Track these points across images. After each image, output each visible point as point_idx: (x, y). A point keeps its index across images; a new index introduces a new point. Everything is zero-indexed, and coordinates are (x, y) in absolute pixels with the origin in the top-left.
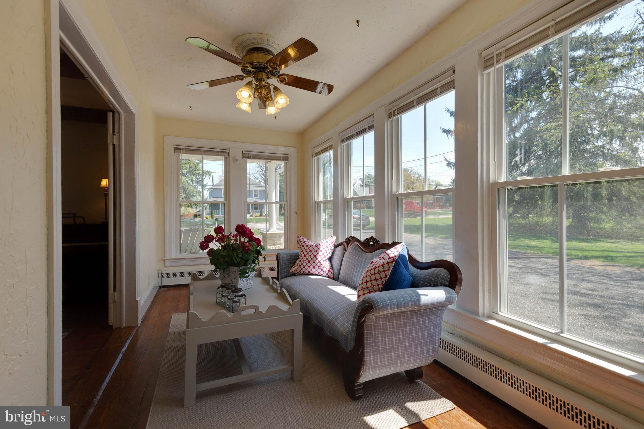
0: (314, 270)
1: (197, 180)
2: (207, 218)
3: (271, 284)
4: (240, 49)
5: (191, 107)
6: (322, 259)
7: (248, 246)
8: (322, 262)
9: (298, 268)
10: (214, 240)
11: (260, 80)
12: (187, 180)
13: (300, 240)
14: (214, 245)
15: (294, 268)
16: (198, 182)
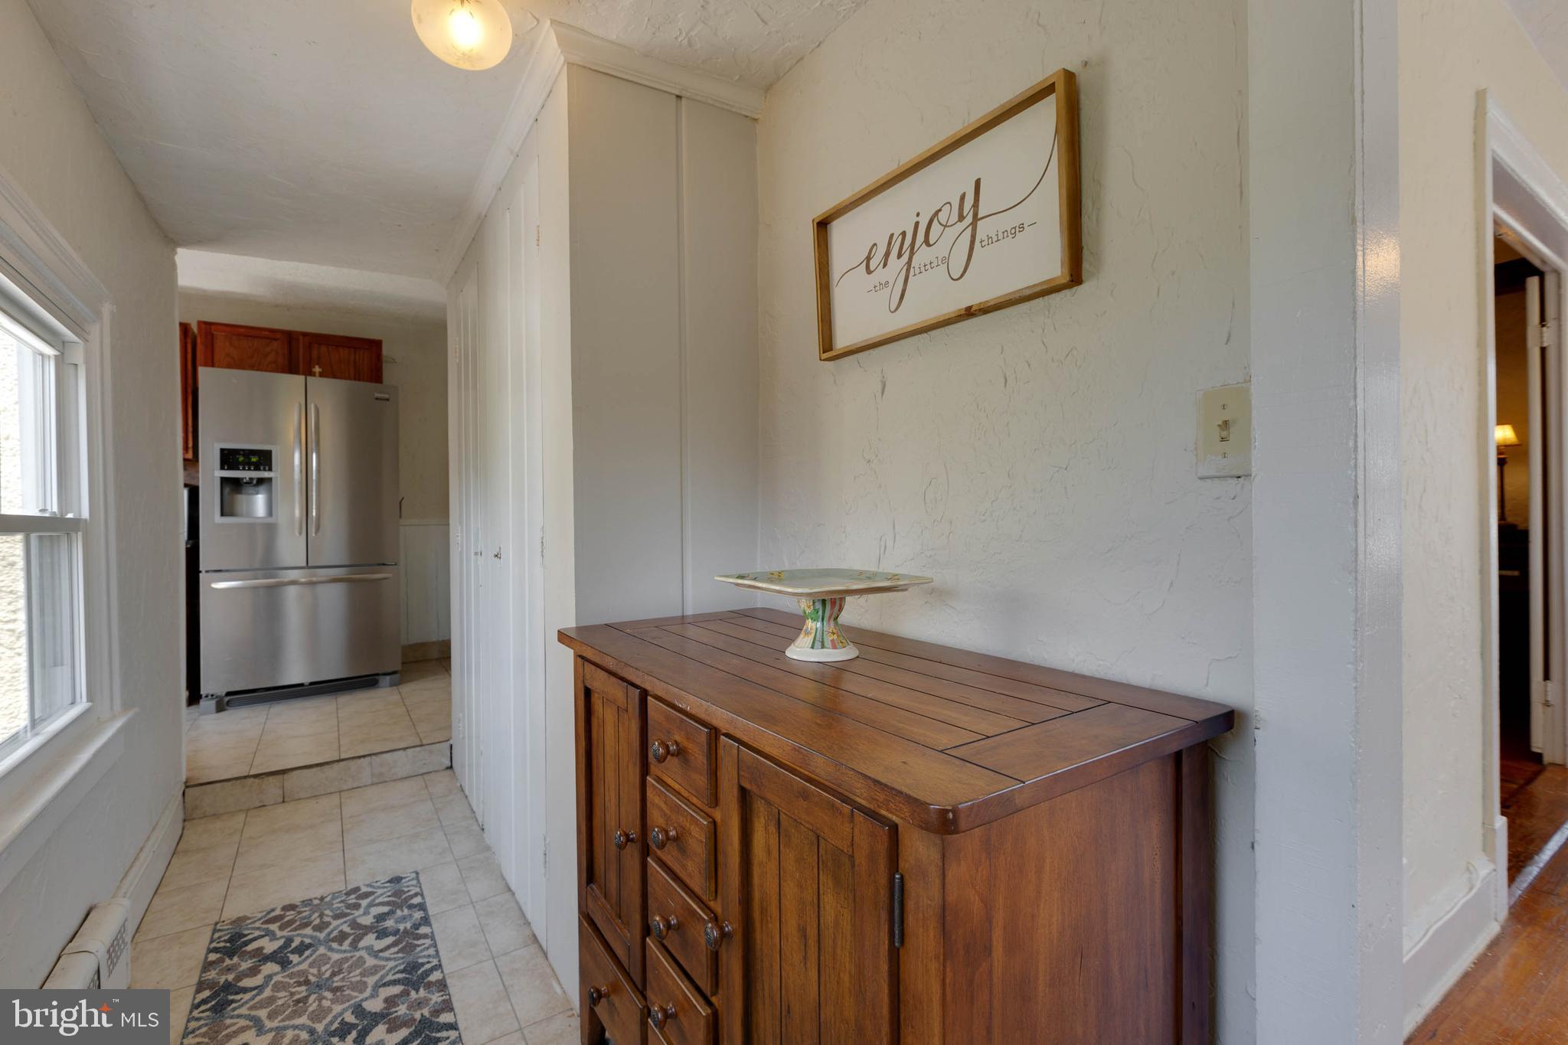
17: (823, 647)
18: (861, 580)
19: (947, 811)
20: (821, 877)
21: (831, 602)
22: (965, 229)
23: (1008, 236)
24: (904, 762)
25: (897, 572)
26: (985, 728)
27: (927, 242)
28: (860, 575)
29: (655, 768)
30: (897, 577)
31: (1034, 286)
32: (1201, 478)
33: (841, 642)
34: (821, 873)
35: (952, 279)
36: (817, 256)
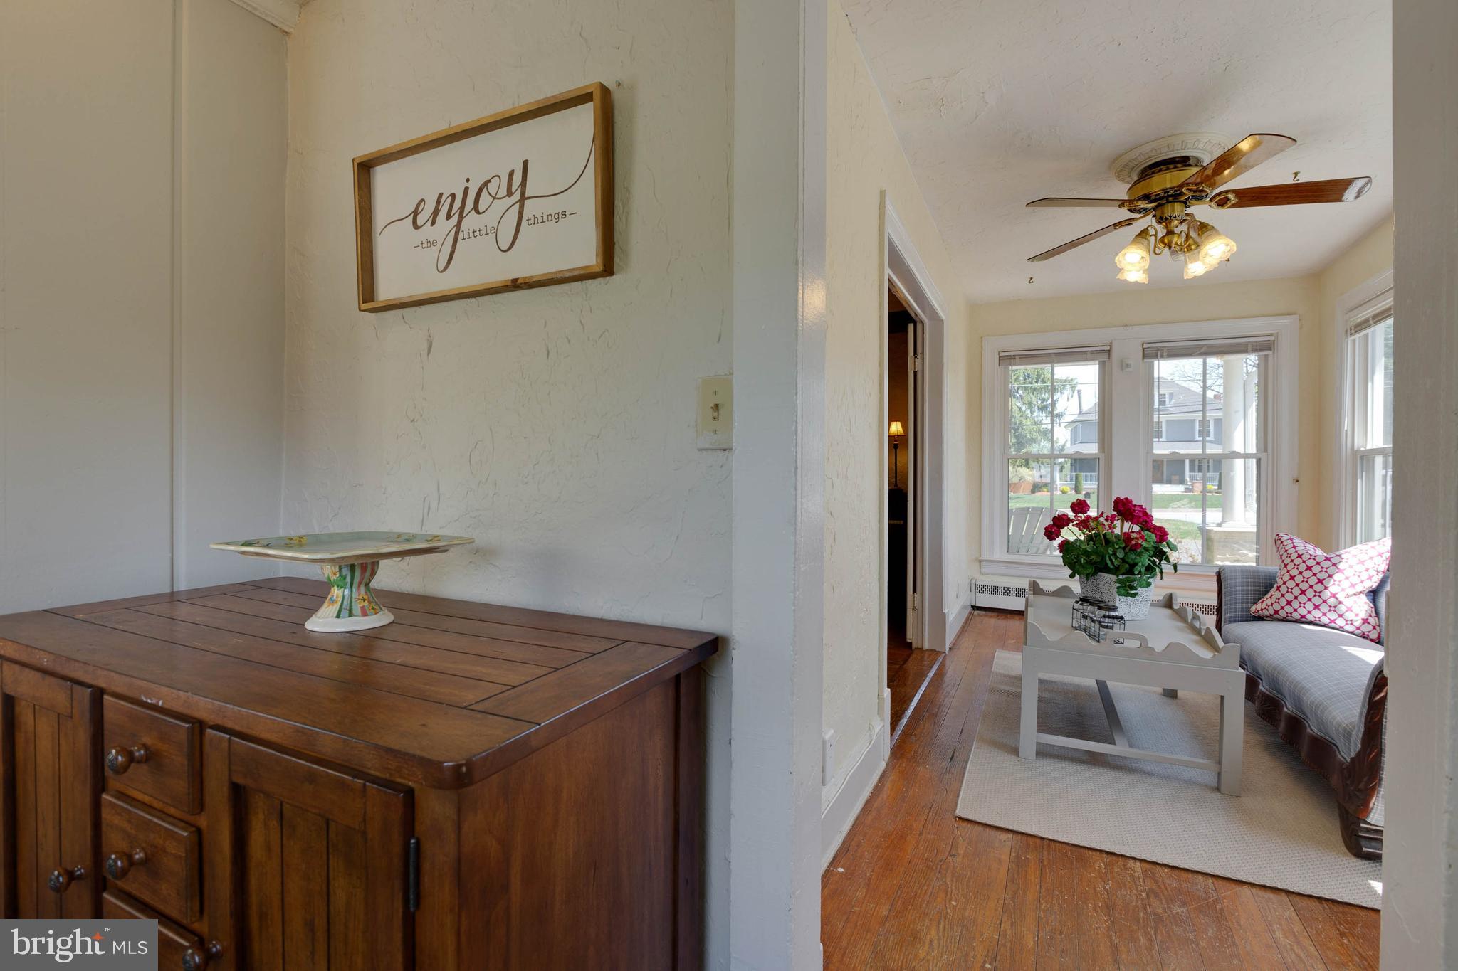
0: (1317, 613)
1: (1042, 403)
2: (1064, 492)
3: (1189, 621)
4: (1125, 173)
5: (1031, 279)
6: (1343, 590)
7: (1136, 538)
8: (1341, 597)
9: (1272, 605)
10: (1071, 524)
11: (1166, 219)
12: (1018, 404)
13: (1282, 542)
14: (1071, 534)
15: (1262, 603)
16: (1042, 409)
17: (351, 615)
18: (399, 542)
19: (460, 766)
20: (331, 862)
21: (362, 567)
22: (513, 205)
23: (551, 220)
24: (424, 725)
25: (438, 534)
26: (514, 679)
27: (476, 208)
28: (398, 537)
29: (114, 782)
30: (438, 538)
31: (574, 269)
32: (700, 450)
33: (373, 609)
34: (331, 856)
35: (501, 250)
36: (357, 200)
